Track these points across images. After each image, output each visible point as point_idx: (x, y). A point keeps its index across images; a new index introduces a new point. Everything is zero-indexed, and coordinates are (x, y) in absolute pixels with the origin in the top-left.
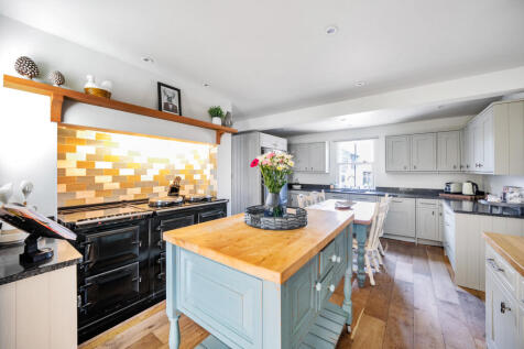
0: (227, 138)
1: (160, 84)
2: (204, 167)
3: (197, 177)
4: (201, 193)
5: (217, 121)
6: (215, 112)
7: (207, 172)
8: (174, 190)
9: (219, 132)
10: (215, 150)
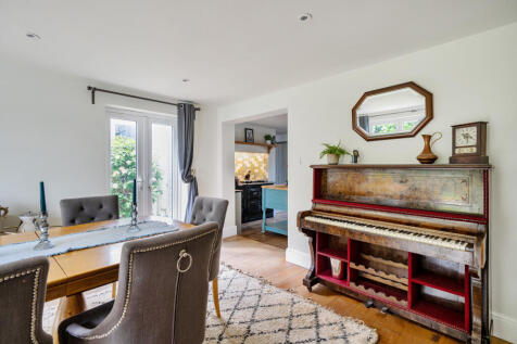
0: (273, 150)
1: (246, 129)
2: (260, 166)
3: (256, 171)
4: (259, 179)
5: (269, 142)
6: (267, 137)
7: (262, 168)
8: (247, 177)
9: (269, 148)
10: (267, 156)
